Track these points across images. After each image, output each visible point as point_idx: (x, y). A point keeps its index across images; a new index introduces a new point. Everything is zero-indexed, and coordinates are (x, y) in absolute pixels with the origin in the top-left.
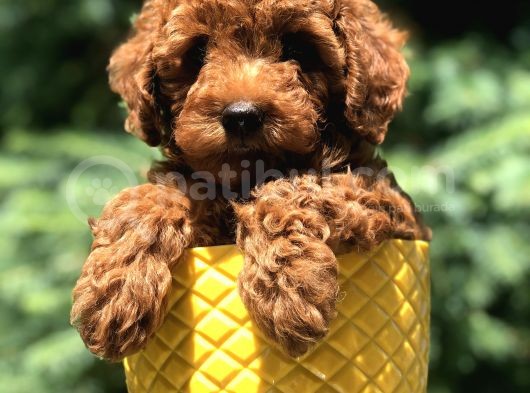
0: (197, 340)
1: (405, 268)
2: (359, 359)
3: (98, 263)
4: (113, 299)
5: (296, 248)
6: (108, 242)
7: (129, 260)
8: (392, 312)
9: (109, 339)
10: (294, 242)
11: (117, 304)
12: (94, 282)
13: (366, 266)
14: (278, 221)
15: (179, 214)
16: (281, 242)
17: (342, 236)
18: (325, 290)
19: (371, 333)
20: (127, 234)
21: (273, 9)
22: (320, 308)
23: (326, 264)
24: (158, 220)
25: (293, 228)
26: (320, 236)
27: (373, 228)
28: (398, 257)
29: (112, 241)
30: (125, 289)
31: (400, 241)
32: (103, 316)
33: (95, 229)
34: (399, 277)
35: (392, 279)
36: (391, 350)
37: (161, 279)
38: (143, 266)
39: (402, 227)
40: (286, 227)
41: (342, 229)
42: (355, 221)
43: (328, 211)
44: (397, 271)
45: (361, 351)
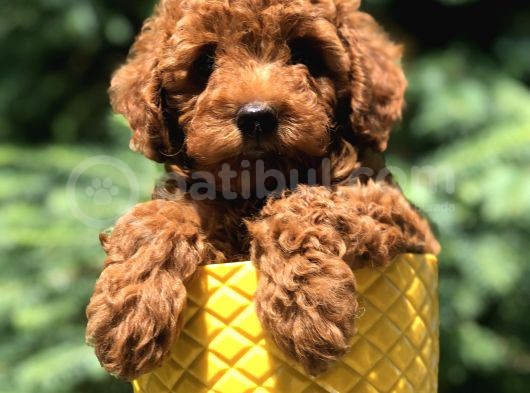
0: (211, 358)
1: (416, 283)
2: (373, 375)
3: (114, 280)
4: (129, 315)
5: (314, 265)
6: (121, 258)
7: (145, 276)
8: (404, 327)
9: (126, 356)
10: (311, 260)
11: (134, 320)
12: (109, 299)
13: (379, 282)
14: (294, 239)
15: (191, 230)
16: (298, 260)
17: (357, 251)
18: (344, 307)
19: (384, 349)
20: (140, 250)
21: (281, 14)
22: (340, 325)
23: (343, 280)
24: (172, 235)
25: (309, 245)
26: (336, 252)
27: (387, 243)
28: (409, 272)
29: (126, 257)
30: (141, 305)
31: (411, 255)
32: (120, 332)
33: (107, 246)
34: (411, 292)
35: (404, 295)
36: (403, 366)
37: (176, 294)
38: (158, 282)
39: (413, 240)
40: (302, 244)
41: (356, 244)
42: (368, 236)
43: (342, 226)
44: (408, 286)
45: (375, 368)
